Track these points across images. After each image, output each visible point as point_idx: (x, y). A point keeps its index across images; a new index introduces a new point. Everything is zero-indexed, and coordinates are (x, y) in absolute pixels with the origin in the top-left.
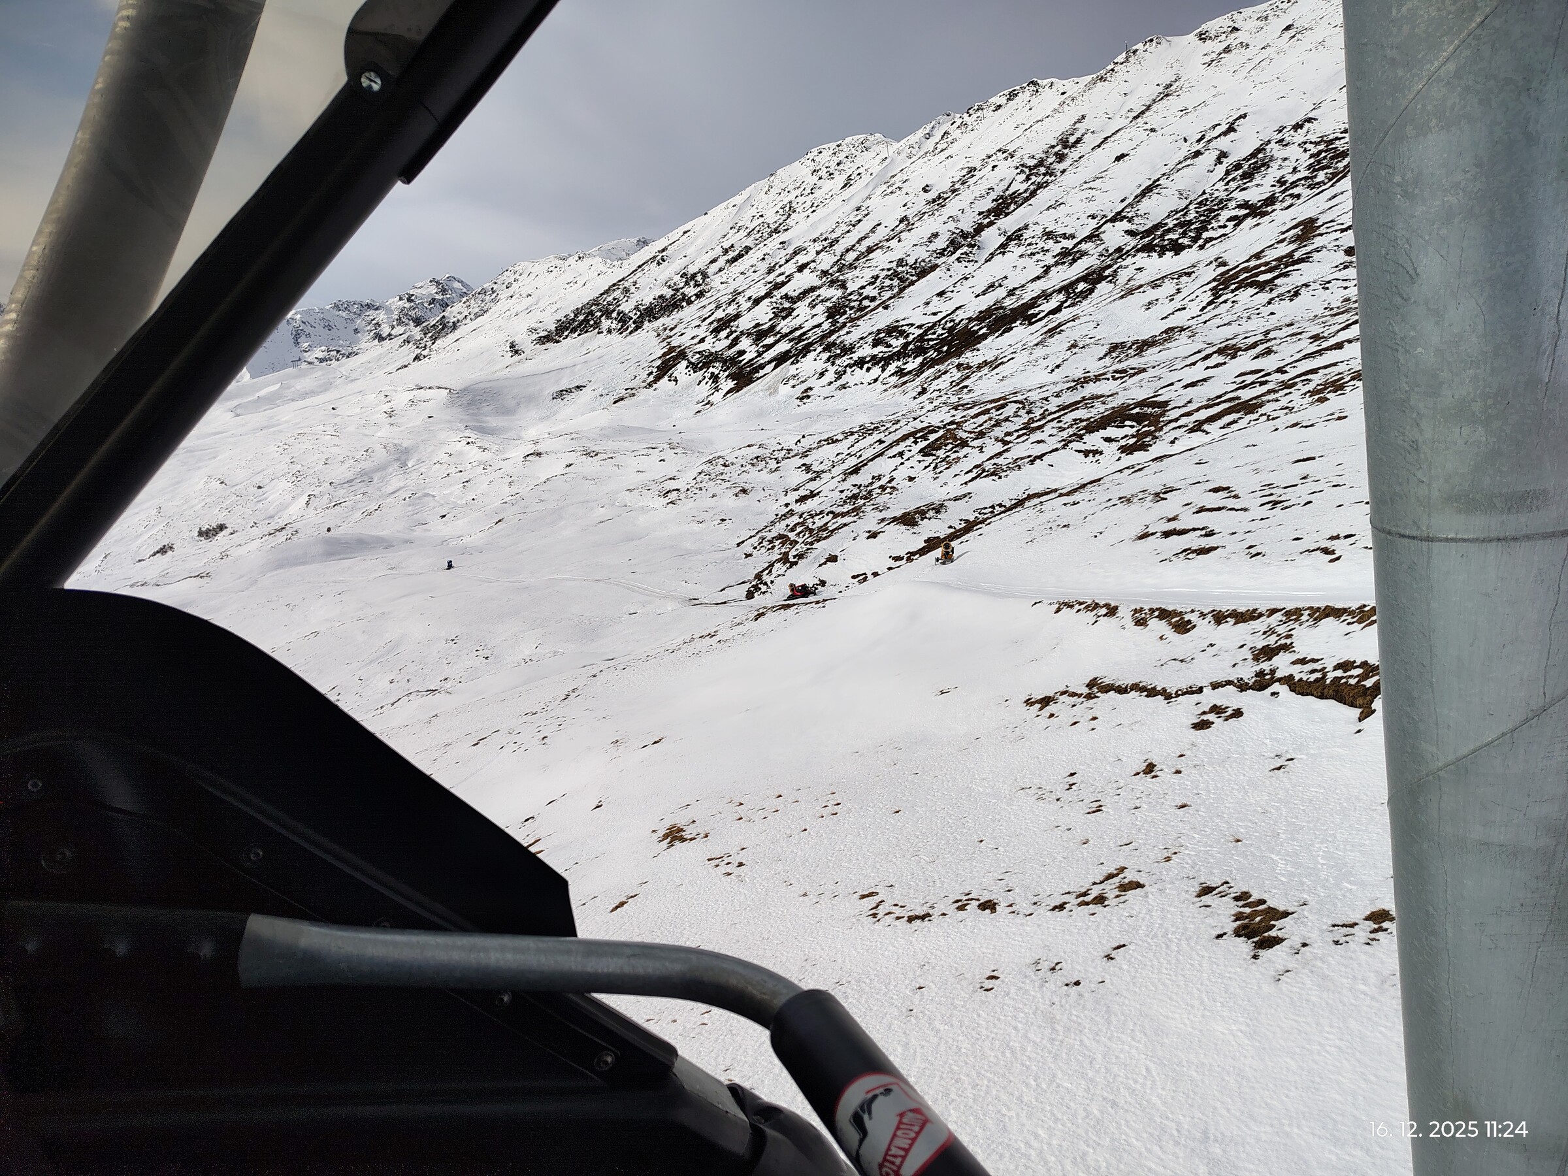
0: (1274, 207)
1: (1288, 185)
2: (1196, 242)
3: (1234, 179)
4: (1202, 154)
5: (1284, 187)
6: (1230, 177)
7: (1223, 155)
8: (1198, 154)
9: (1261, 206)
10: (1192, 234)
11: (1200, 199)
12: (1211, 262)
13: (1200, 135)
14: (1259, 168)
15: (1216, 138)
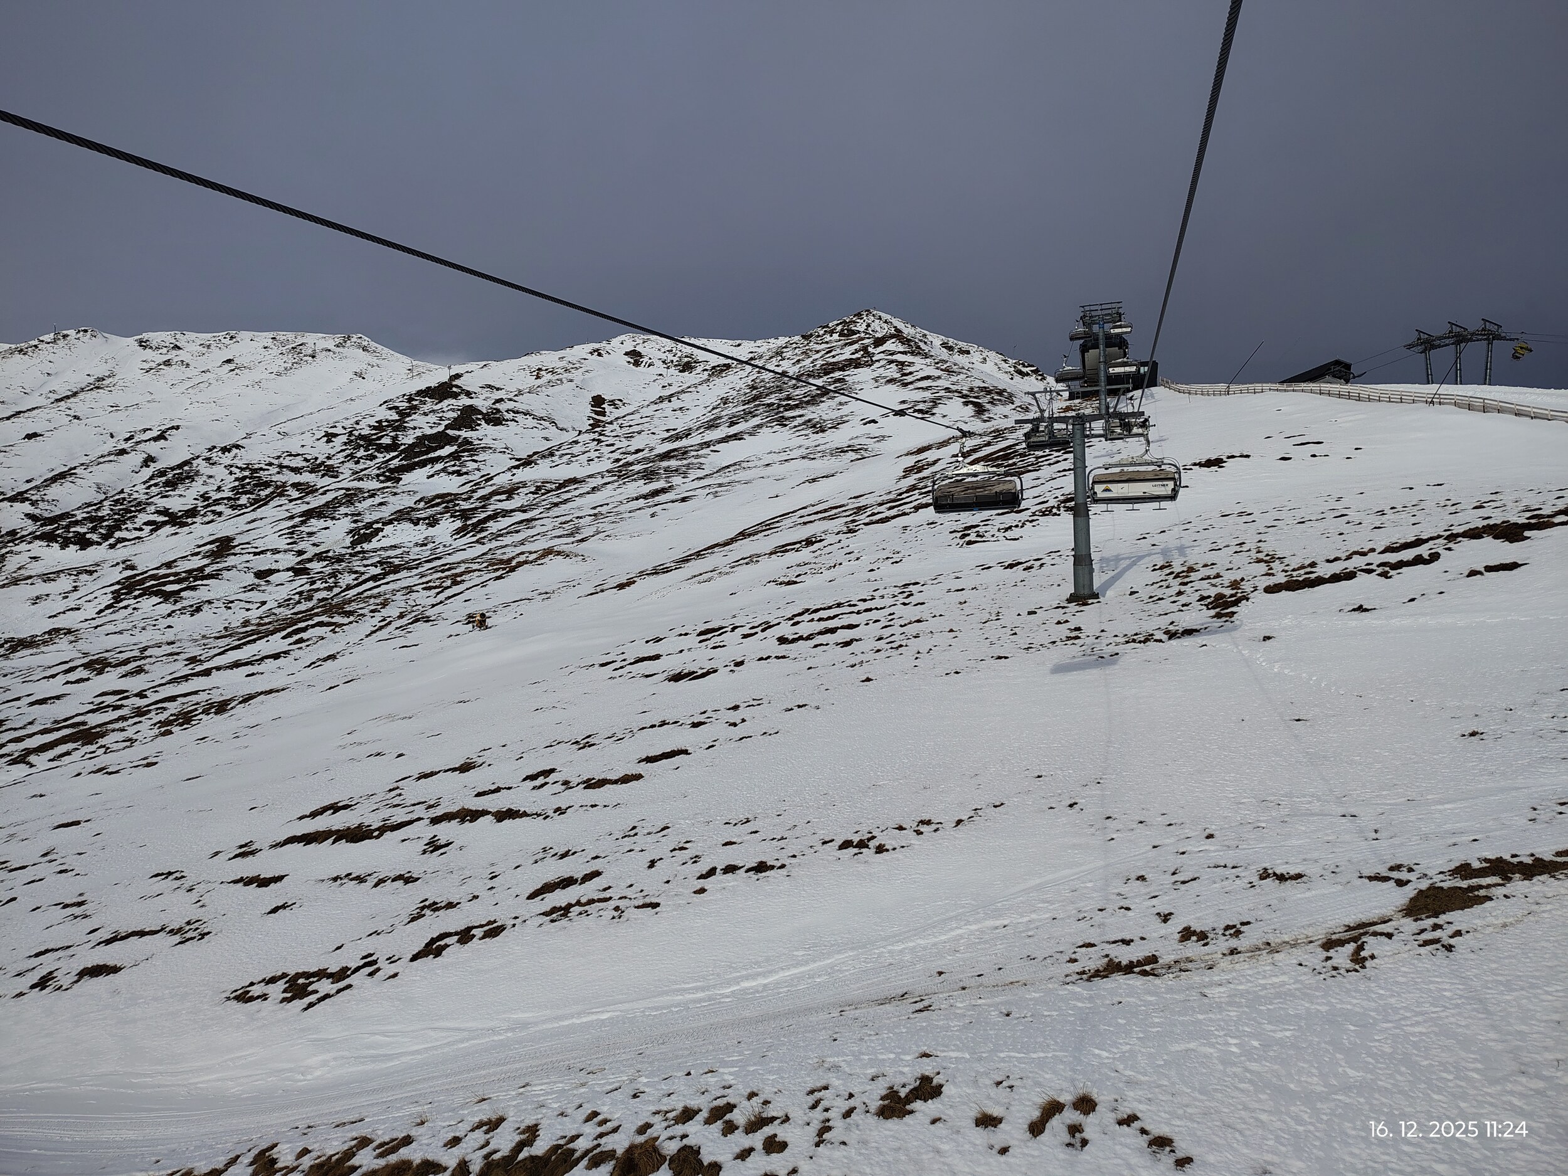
0: (195, 520)
1: (211, 501)
2: (107, 540)
3: (156, 485)
4: (127, 453)
5: (206, 503)
6: (152, 482)
7: (149, 460)
8: (123, 452)
9: (181, 517)
10: (103, 531)
11: (117, 497)
12: (118, 564)
13: (129, 435)
14: (184, 479)
15: (146, 441)
